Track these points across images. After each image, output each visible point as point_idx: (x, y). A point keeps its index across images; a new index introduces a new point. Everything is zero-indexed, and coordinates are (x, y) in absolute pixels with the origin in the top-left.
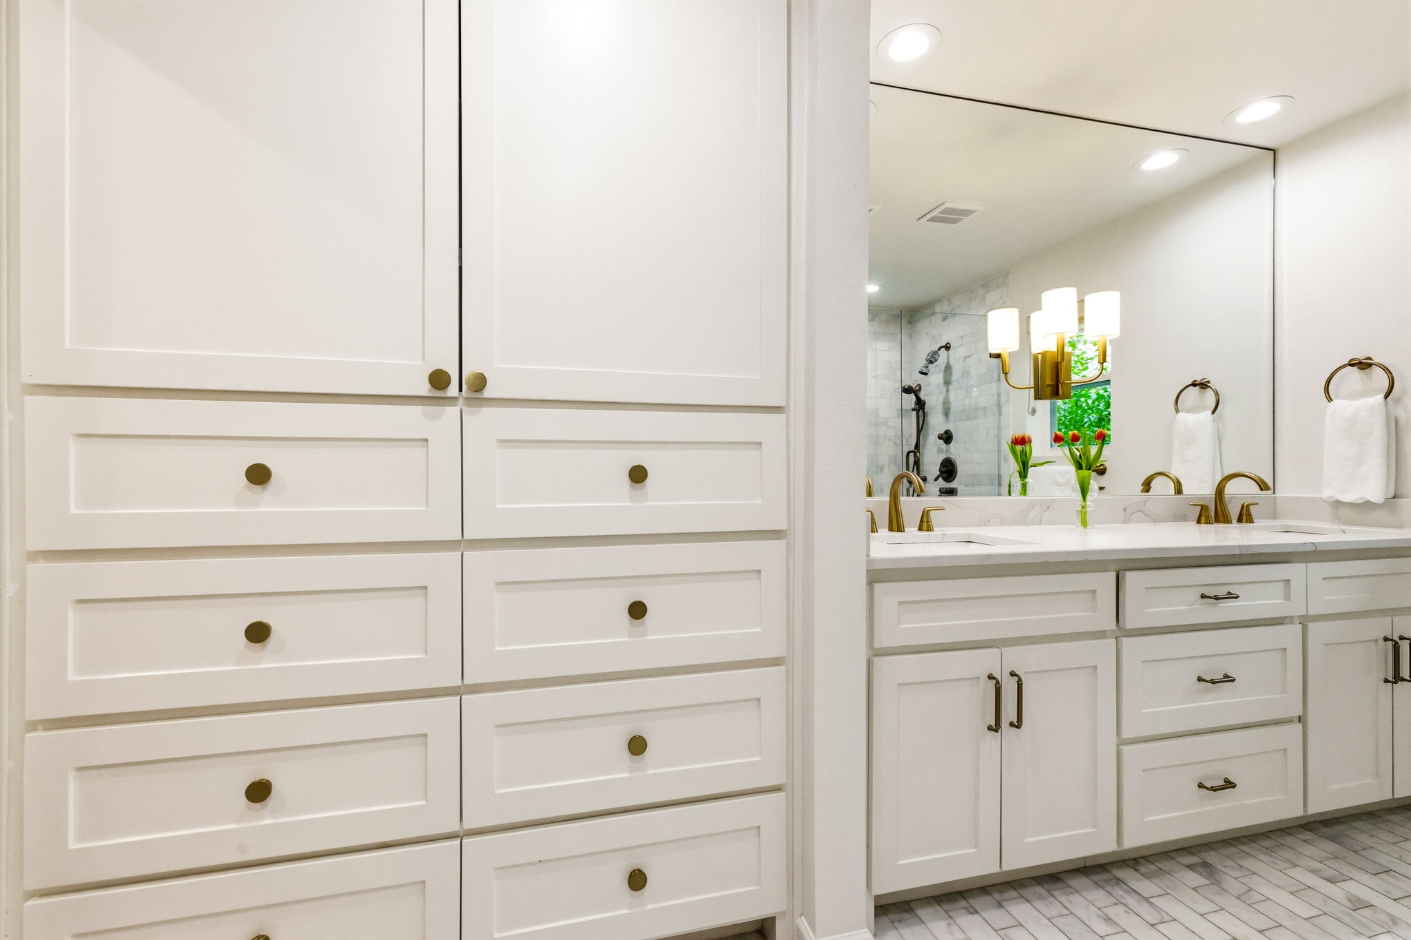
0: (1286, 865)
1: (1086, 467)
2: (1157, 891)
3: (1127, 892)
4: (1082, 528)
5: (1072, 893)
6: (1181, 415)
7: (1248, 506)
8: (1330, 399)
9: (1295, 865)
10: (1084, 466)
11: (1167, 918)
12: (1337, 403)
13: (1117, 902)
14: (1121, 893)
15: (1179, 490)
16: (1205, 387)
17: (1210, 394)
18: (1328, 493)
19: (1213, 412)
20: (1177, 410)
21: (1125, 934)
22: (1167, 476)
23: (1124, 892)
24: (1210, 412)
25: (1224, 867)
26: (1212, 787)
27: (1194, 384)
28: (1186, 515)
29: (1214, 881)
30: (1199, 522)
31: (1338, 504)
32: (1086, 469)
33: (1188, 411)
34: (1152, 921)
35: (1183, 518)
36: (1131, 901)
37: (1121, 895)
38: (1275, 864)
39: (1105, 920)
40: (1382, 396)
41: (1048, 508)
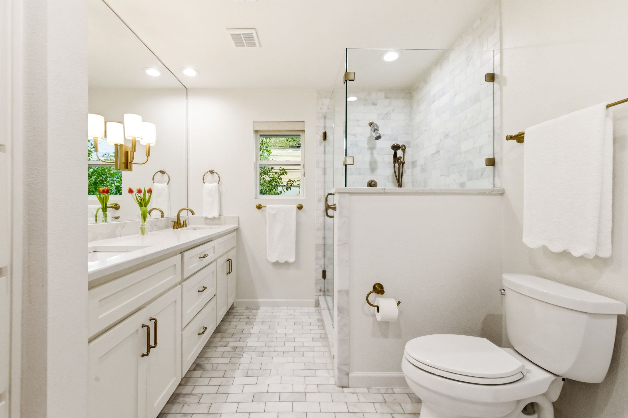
0: (215, 349)
1: (144, 205)
2: (192, 387)
3: (184, 397)
4: (142, 236)
5: (166, 416)
6: (155, 184)
7: (185, 221)
8: (204, 183)
9: (217, 347)
10: (143, 205)
11: (200, 395)
12: (207, 185)
13: (183, 404)
14: (182, 399)
15: (163, 216)
16: (163, 173)
17: (165, 177)
18: (204, 215)
19: (168, 184)
20: (154, 182)
21: (194, 414)
22: (157, 209)
23: (183, 398)
24: (167, 184)
25: (203, 362)
26: (202, 333)
27: (160, 172)
28: (168, 226)
29: (204, 370)
30: (174, 228)
31: (206, 218)
32: (144, 207)
33: (158, 182)
34: (197, 401)
35: (167, 227)
36: (187, 399)
37: (183, 400)
38: (213, 350)
39: (184, 416)
40: (217, 183)
41: (124, 227)
